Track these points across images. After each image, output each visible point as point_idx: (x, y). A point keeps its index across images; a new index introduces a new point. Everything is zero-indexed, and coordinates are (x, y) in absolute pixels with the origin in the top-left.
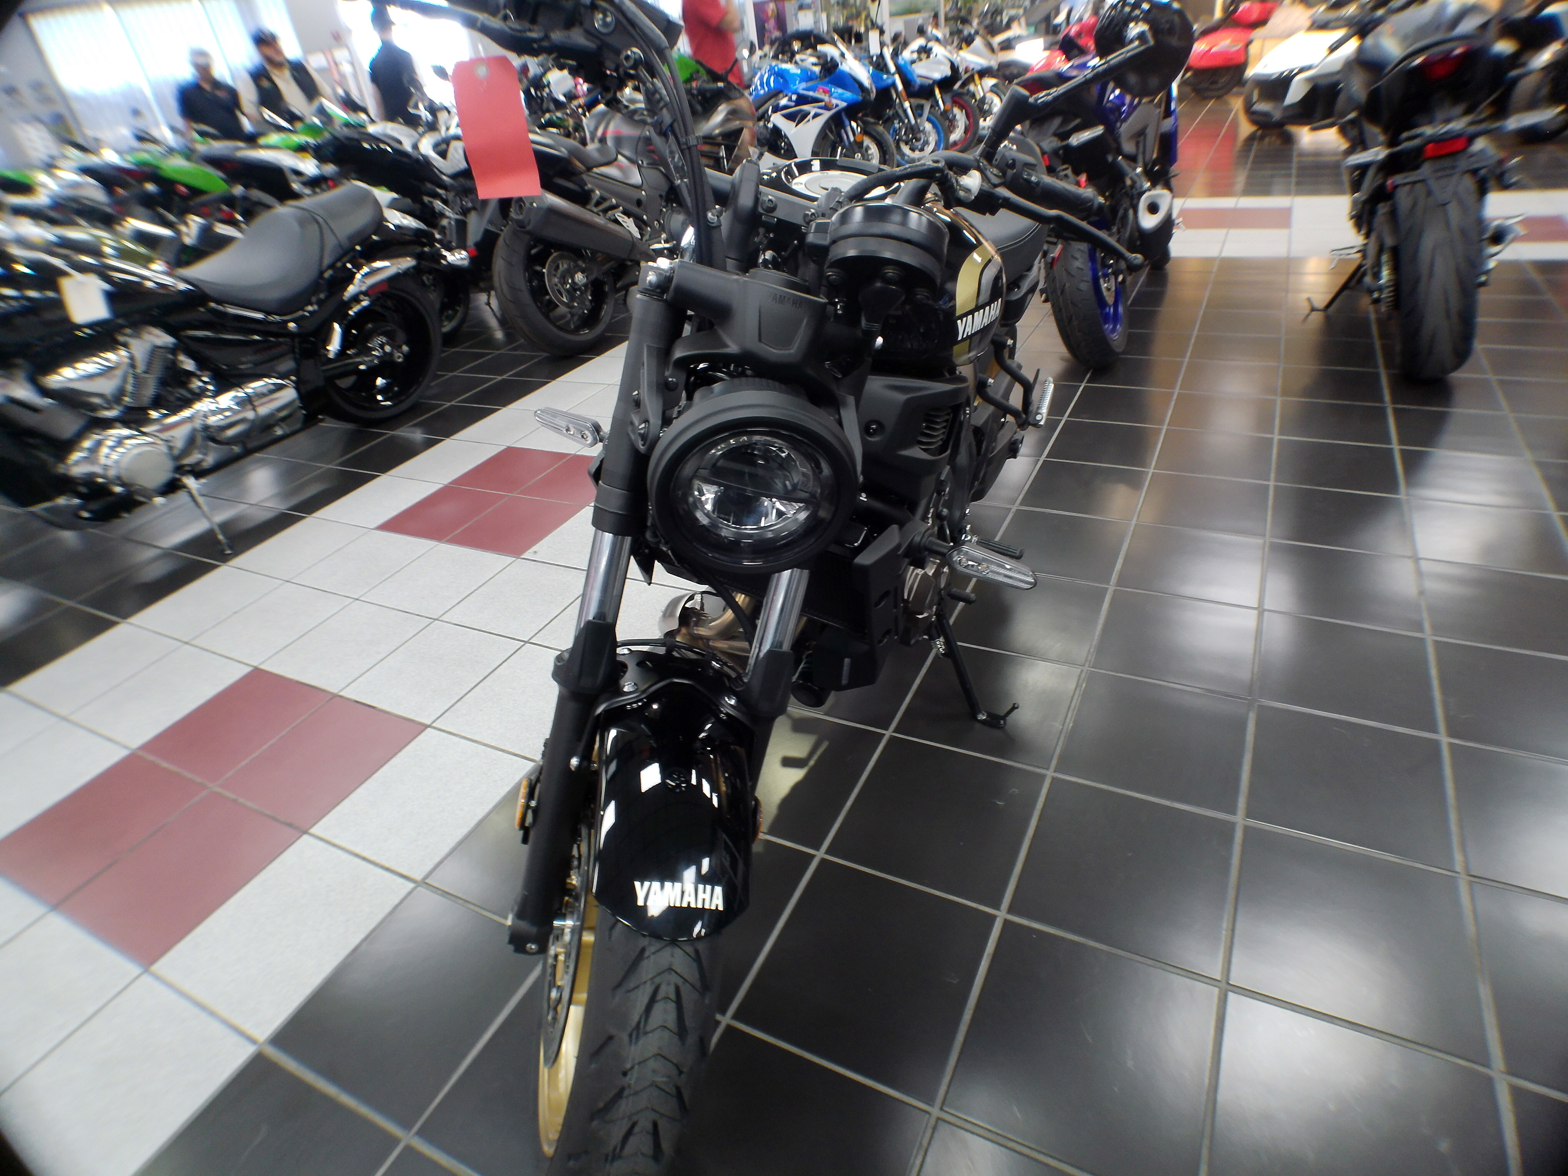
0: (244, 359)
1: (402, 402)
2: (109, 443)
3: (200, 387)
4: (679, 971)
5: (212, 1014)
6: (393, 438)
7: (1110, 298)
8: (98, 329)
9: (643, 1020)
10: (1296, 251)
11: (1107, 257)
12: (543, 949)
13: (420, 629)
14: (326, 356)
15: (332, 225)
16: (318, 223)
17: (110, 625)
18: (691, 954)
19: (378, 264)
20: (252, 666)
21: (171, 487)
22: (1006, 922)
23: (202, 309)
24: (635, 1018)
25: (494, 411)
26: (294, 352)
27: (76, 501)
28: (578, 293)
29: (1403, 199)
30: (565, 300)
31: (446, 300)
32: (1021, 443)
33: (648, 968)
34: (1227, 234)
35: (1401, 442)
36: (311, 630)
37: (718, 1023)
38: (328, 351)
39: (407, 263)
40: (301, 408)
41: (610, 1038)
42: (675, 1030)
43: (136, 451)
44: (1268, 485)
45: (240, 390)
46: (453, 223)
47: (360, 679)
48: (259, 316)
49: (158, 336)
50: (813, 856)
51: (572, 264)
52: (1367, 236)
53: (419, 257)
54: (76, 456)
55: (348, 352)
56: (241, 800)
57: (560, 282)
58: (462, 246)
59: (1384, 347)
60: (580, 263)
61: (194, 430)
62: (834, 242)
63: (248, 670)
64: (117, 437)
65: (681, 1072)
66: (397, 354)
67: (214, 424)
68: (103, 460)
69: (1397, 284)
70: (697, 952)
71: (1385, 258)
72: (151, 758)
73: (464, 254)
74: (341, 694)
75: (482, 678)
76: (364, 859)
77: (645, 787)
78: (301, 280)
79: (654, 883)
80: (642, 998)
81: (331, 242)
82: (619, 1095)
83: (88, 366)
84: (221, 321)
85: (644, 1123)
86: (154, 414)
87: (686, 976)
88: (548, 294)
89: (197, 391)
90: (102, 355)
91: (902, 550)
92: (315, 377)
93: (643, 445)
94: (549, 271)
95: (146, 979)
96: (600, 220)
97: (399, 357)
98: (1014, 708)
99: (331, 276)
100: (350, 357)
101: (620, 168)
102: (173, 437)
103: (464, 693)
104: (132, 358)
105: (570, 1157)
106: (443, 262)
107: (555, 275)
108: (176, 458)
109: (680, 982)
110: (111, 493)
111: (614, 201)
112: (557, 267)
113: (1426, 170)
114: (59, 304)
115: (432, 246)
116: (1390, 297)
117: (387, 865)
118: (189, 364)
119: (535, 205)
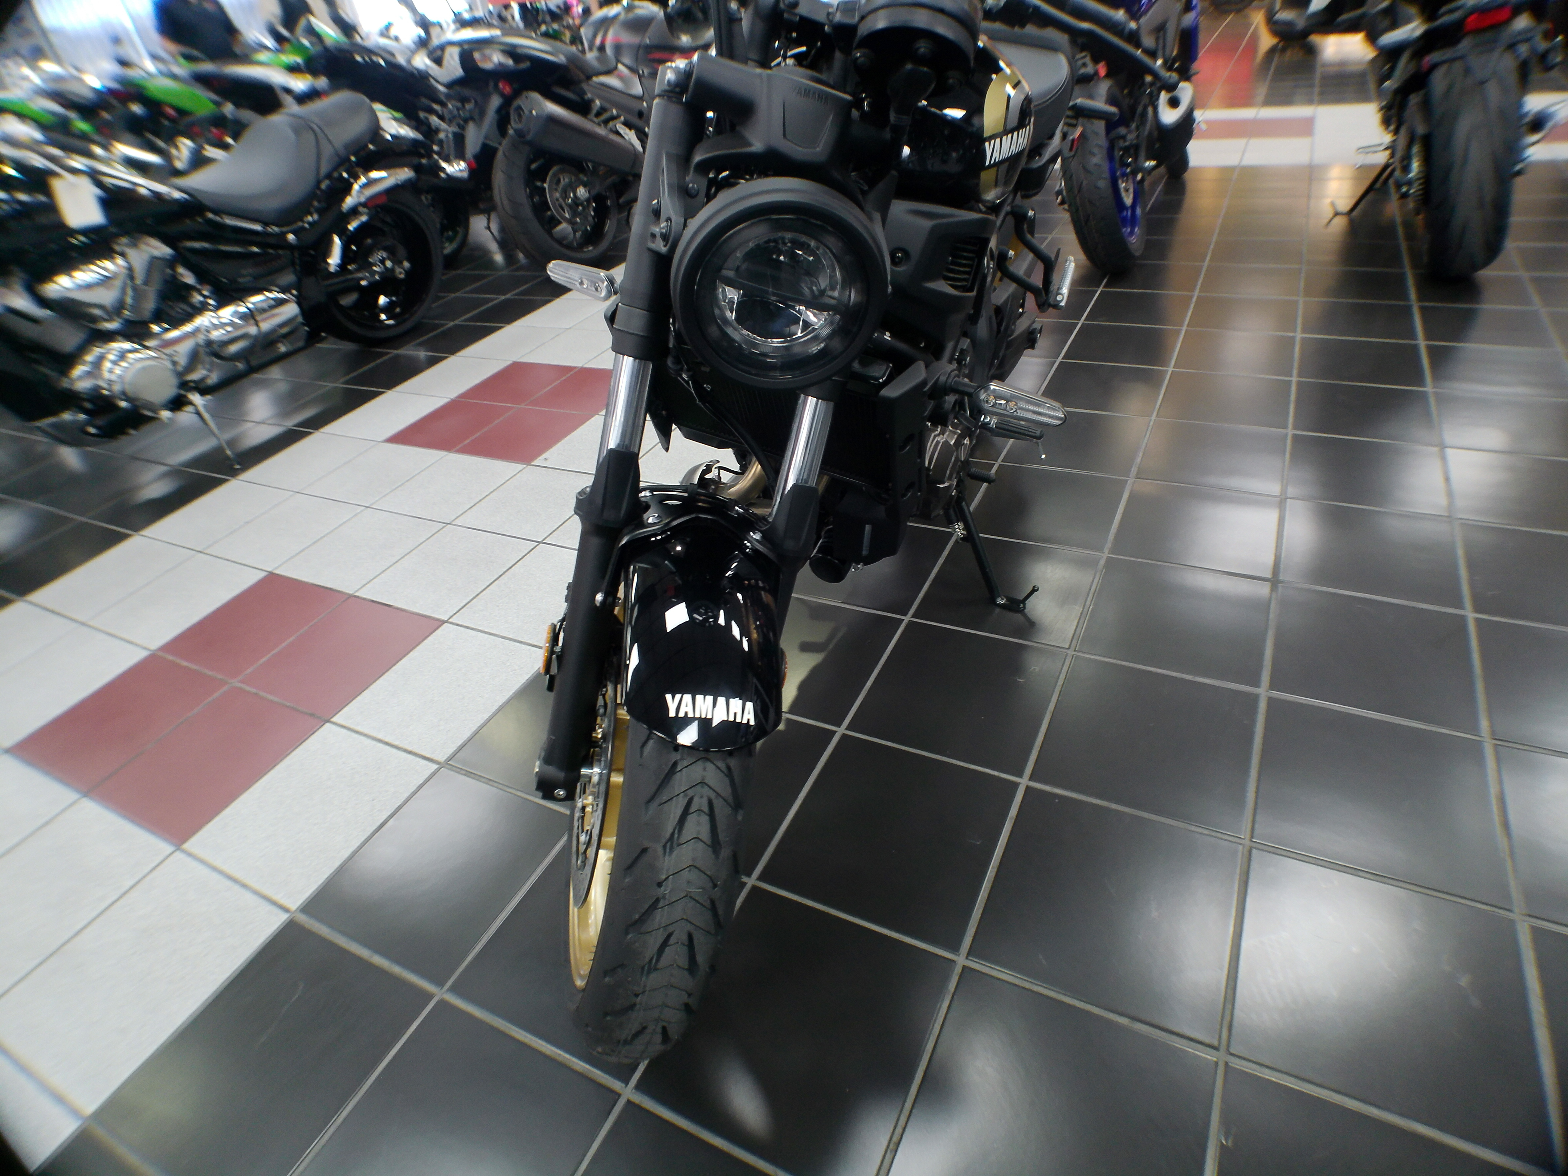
0: (244, 272)
1: (405, 321)
2: (111, 357)
3: (201, 302)
4: (711, 784)
5: (244, 886)
6: (397, 356)
7: (1128, 200)
8: (93, 236)
9: (676, 831)
10: (1319, 157)
11: (1126, 155)
12: (570, 797)
13: (433, 533)
14: (327, 270)
15: (327, 131)
16: (313, 131)
17: (121, 538)
18: (722, 769)
19: (375, 174)
20: (268, 572)
21: (177, 403)
22: (1028, 788)
23: (200, 220)
24: (670, 830)
25: (500, 328)
26: (293, 264)
27: (82, 417)
28: (580, 208)
29: (1439, 82)
30: (567, 215)
31: (445, 222)
32: (1040, 332)
33: (681, 781)
34: (1247, 144)
35: (1428, 337)
36: (324, 536)
37: (744, 884)
38: (328, 264)
39: (405, 174)
40: (303, 324)
41: (644, 850)
42: (709, 843)
43: (139, 365)
44: (1291, 381)
45: (242, 303)
46: (450, 136)
47: (375, 580)
48: (258, 227)
49: (156, 248)
50: (834, 732)
51: (573, 178)
52: (1396, 132)
53: (417, 169)
54: (79, 371)
55: (349, 267)
56: (262, 694)
57: (561, 196)
58: (461, 156)
59: (1411, 250)
60: (582, 176)
61: (198, 345)
62: (862, 18)
63: (262, 575)
64: (120, 352)
65: (715, 886)
66: (398, 270)
67: (216, 339)
68: (106, 375)
69: (1427, 177)
70: (729, 768)
71: (1415, 149)
72: (171, 658)
73: (463, 165)
74: (357, 594)
75: (497, 576)
76: (387, 744)
77: (670, 626)
78: (298, 190)
79: (685, 696)
80: (675, 811)
81: (327, 151)
82: (654, 906)
83: (86, 275)
84: (218, 233)
85: (679, 935)
86: (155, 328)
87: (719, 791)
88: (549, 209)
89: (198, 305)
90: (98, 263)
91: (927, 387)
92: (316, 292)
93: (665, 246)
94: (549, 187)
95: (179, 855)
96: (601, 131)
97: (401, 273)
98: (1034, 590)
99: (329, 187)
100: (350, 272)
101: (621, 77)
102: (176, 352)
103: (480, 590)
104: (130, 269)
105: (605, 973)
106: (443, 175)
107: (556, 190)
108: (180, 375)
109: (713, 795)
110: (118, 408)
111: (615, 112)
112: (559, 181)
113: (1465, 44)
114: (52, 208)
115: (430, 157)
116: (1419, 190)
117: (410, 749)
118: (188, 278)
119: (534, 113)
